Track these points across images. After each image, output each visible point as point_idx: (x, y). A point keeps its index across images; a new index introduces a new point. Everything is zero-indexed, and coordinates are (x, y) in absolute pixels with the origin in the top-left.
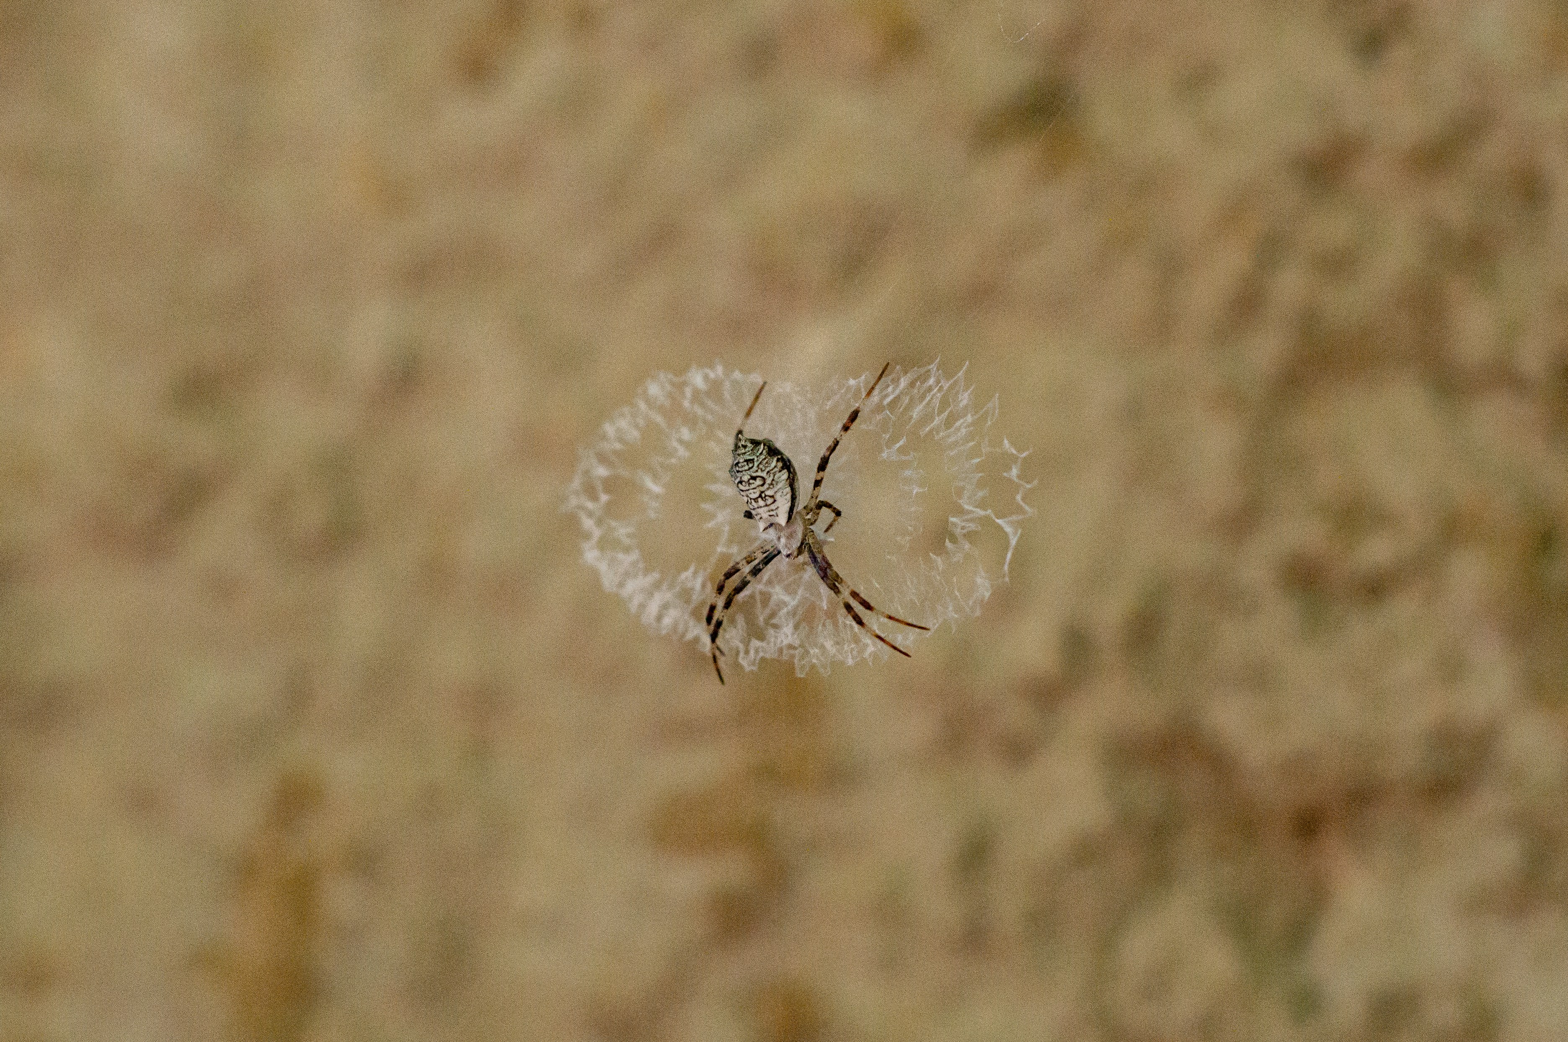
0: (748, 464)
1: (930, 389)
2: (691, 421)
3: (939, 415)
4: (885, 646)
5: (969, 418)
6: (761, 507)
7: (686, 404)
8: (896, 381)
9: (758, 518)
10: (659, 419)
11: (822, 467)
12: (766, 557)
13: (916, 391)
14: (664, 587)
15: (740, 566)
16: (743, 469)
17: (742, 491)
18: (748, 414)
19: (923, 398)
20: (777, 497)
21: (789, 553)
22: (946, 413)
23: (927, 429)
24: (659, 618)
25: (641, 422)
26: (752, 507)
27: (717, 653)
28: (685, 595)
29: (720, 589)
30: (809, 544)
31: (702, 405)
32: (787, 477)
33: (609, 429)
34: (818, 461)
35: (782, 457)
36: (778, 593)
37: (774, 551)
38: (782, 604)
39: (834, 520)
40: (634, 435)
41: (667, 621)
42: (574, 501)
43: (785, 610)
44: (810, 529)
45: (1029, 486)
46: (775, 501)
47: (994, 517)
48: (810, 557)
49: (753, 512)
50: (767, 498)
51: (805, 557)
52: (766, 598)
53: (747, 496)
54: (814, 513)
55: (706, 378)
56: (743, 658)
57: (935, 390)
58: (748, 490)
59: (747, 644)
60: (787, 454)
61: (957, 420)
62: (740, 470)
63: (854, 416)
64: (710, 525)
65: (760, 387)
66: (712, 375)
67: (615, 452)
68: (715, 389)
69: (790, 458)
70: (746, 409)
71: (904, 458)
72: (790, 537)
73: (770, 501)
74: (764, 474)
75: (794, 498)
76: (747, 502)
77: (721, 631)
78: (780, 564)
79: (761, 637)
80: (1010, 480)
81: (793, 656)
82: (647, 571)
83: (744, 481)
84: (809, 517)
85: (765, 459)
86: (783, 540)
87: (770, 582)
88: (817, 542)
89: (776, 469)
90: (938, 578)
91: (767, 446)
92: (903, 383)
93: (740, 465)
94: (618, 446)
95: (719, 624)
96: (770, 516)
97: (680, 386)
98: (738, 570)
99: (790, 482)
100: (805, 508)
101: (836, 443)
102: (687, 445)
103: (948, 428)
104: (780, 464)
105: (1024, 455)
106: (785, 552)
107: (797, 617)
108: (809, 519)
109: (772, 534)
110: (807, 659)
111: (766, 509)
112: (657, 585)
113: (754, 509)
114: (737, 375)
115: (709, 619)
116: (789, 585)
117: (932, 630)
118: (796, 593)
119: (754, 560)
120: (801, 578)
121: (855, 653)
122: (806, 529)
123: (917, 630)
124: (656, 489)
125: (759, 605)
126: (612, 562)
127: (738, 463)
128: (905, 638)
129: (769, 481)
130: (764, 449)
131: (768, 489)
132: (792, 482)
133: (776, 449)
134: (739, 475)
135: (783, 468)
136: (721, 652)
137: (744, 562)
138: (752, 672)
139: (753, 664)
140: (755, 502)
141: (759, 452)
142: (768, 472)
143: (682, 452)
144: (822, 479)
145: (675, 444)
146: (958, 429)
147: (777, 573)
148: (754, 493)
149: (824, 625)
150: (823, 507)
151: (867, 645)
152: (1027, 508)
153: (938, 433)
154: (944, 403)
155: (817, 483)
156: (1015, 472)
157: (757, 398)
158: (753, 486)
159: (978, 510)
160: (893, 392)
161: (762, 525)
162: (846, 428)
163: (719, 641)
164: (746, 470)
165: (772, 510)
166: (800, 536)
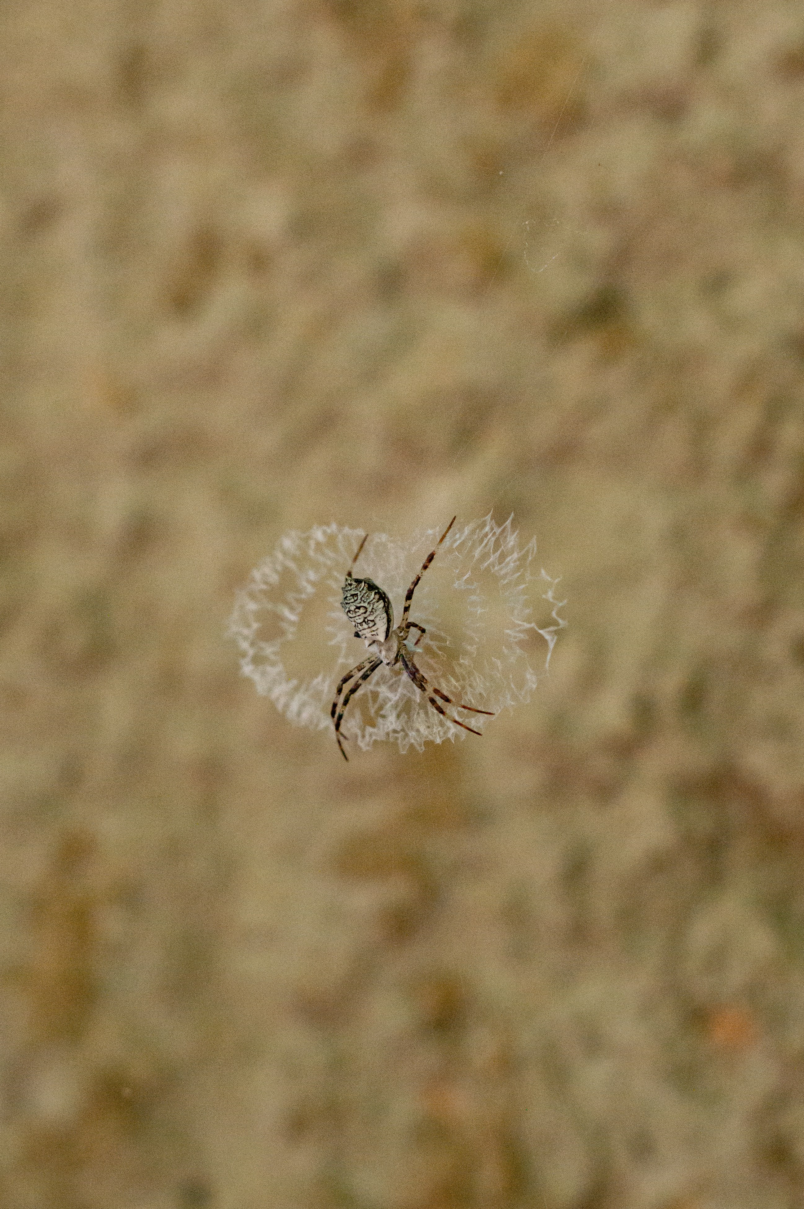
0: (353, 598)
1: (486, 535)
2: (316, 566)
3: (494, 553)
4: (463, 728)
5: (515, 556)
6: (365, 629)
7: (311, 553)
8: (461, 530)
9: (363, 637)
10: (292, 565)
11: (409, 597)
12: (372, 666)
13: (476, 536)
14: (302, 690)
15: (353, 673)
16: (350, 601)
17: (351, 618)
18: (355, 559)
19: (481, 541)
20: (377, 620)
21: (388, 662)
22: (499, 552)
23: (486, 564)
24: (299, 714)
25: (279, 568)
26: (358, 630)
27: (342, 739)
28: (317, 695)
29: (340, 691)
30: (402, 654)
31: (323, 554)
32: (383, 605)
33: (257, 575)
34: (406, 593)
35: (379, 591)
36: (384, 691)
37: (377, 661)
38: (386, 700)
39: (421, 636)
40: (274, 578)
41: (305, 715)
42: (234, 628)
43: (389, 705)
44: (403, 643)
45: (561, 604)
46: (375, 624)
47: (537, 629)
48: (403, 665)
49: (360, 633)
50: (369, 622)
51: (400, 665)
52: (375, 695)
53: (355, 621)
54: (405, 631)
55: (324, 532)
56: (362, 742)
57: (490, 535)
58: (355, 617)
59: (363, 730)
60: (384, 588)
61: (507, 556)
62: (348, 602)
63: (431, 558)
64: (333, 643)
65: (363, 538)
66: (329, 531)
67: (261, 591)
68: (331, 540)
69: (386, 592)
70: (353, 556)
71: (469, 587)
72: (388, 650)
73: (371, 624)
74: (366, 605)
75: (389, 621)
76: (355, 626)
77: (342, 722)
78: (383, 670)
79: (373, 725)
80: (547, 601)
81: (397, 738)
82: (288, 680)
83: (352, 611)
84: (402, 634)
85: (366, 593)
86: (384, 653)
87: (378, 684)
88: (408, 653)
89: (374, 601)
90: (499, 675)
91: (367, 583)
92: (467, 531)
93: (347, 599)
94: (264, 587)
95: (340, 717)
96: (372, 635)
97: (307, 539)
98: (352, 676)
99: (386, 609)
100: (398, 628)
101: (419, 579)
102: (313, 584)
103: (500, 564)
104: (377, 596)
105: (556, 581)
106: (385, 661)
107: (399, 709)
108: (402, 636)
109: (374, 648)
110: (407, 739)
111: (369, 630)
112: (296, 689)
113: (360, 631)
114: (347, 530)
115: (333, 713)
116: (392, 685)
117: (496, 715)
118: (396, 691)
119: (363, 669)
120: (400, 680)
121: (441, 733)
122: (400, 643)
123: (486, 715)
124: (293, 617)
125: (370, 701)
126: (264, 674)
127: (347, 597)
128: (477, 722)
129: (369, 609)
130: (365, 586)
131: (369, 615)
132: (387, 609)
133: (374, 585)
134: (347, 606)
135: (379, 600)
136: (345, 737)
137: (356, 670)
138: (367, 751)
139: (368, 745)
140: (361, 625)
141: (361, 588)
142: (369, 603)
143: (310, 589)
144: (409, 606)
145: (305, 584)
146: (508, 563)
147: (383, 677)
148: (360, 619)
149: (418, 713)
150: (411, 627)
151: (449, 728)
152: (560, 621)
153: (494, 567)
154: (497, 545)
155: (406, 609)
156: (550, 595)
157: (362, 546)
158: (358, 614)
159: (525, 624)
160: (460, 538)
161: (367, 643)
162: (425, 567)
163: (342, 729)
164: (352, 603)
165: (374, 631)
166: (395, 649)
